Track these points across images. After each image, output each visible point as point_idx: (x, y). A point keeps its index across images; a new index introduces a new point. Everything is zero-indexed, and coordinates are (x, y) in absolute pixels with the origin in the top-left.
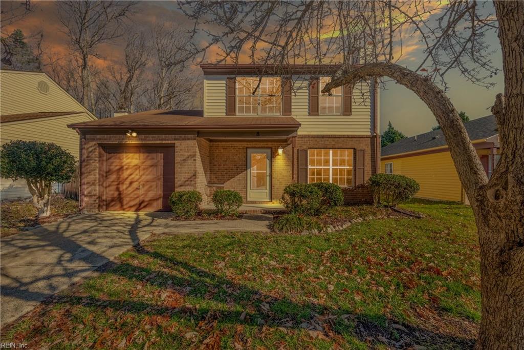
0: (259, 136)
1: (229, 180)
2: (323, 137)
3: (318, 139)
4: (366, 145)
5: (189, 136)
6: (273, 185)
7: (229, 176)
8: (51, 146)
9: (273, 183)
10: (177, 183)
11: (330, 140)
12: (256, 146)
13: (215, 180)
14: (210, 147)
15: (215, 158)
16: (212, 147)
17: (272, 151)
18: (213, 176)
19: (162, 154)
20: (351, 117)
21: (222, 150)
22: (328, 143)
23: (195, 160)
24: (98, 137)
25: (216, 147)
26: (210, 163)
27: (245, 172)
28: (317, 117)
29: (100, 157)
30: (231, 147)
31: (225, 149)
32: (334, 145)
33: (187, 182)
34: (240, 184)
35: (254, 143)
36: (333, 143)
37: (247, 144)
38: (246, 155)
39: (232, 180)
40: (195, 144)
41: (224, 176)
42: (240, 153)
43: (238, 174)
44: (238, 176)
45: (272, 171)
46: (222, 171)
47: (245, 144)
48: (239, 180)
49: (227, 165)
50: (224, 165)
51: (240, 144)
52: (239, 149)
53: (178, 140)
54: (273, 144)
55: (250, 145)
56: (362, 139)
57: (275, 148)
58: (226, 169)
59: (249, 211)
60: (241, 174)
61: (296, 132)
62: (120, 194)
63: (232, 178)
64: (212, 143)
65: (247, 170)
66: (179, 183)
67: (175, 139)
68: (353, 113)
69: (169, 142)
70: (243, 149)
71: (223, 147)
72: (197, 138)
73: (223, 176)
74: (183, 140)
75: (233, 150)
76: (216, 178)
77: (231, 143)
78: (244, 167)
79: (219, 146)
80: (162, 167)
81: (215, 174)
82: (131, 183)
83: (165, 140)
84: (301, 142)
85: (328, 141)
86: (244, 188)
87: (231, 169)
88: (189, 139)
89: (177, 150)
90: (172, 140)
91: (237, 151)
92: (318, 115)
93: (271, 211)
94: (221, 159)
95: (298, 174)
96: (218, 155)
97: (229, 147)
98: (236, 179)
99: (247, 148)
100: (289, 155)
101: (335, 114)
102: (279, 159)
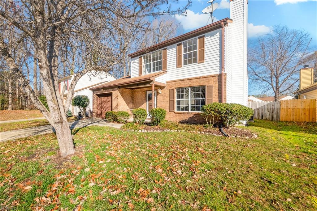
1: (139, 107)
2: (183, 80)
4: (214, 82)
7: (139, 105)
8: (84, 96)
11: (188, 81)
13: (134, 107)
15: (134, 97)
18: (133, 105)
20: (204, 63)
22: (187, 83)
24: (96, 92)
28: (181, 68)
29: (97, 99)
31: (138, 92)
32: (191, 84)
33: (115, 108)
35: (149, 88)
36: (190, 83)
38: (146, 94)
41: (137, 105)
42: (143, 94)
43: (142, 104)
44: (142, 106)
45: (157, 103)
47: (145, 89)
49: (138, 100)
52: (143, 91)
54: (157, 88)
56: (210, 78)
58: (138, 102)
60: (144, 105)
62: (101, 112)
64: (133, 90)
65: (146, 102)
67: (113, 91)
68: (205, 61)
72: (119, 89)
74: (115, 90)
77: (140, 89)
78: (145, 101)
79: (135, 91)
82: (104, 108)
83: (110, 91)
84: (171, 85)
85: (186, 82)
87: (140, 102)
89: (113, 95)
92: (182, 67)
94: (136, 97)
99: (146, 91)
100: (165, 93)
101: (192, 64)
102: (160, 96)
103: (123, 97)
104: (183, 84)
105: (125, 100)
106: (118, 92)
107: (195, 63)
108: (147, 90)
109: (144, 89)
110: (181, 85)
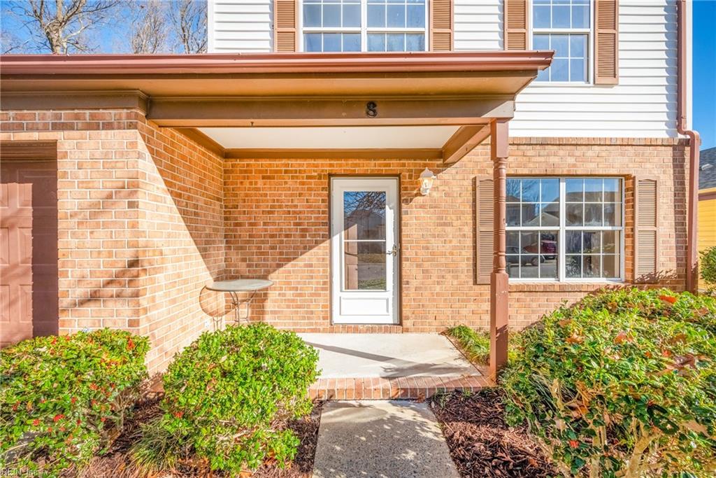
0: (374, 116)
1: (279, 266)
2: (544, 143)
3: (530, 151)
4: (661, 167)
5: (111, 114)
6: (404, 280)
7: (281, 253)
9: (403, 274)
10: (66, 294)
12: (358, 170)
13: (243, 267)
14: (226, 171)
15: (241, 204)
16: (232, 172)
17: (400, 183)
18: (235, 257)
19: (29, 186)
20: (615, 89)
21: (260, 183)
22: (558, 162)
23: (132, 205)
25: (241, 172)
26: (226, 219)
27: (327, 244)
30: (286, 172)
31: (269, 178)
34: (312, 277)
35: (351, 161)
36: (571, 160)
37: (331, 165)
38: (329, 195)
39: (288, 267)
40: (133, 144)
41: (267, 253)
42: (309, 189)
43: (307, 248)
44: (306, 256)
45: (400, 242)
46: (263, 242)
47: (324, 166)
48: (311, 266)
49: (274, 224)
50: (265, 224)
51: (308, 165)
52: (308, 177)
53: (69, 127)
54: (404, 165)
55: (341, 165)
56: (649, 149)
57: (410, 177)
58: (272, 236)
59: (339, 390)
60: (314, 250)
61: (509, 104)
63: (289, 260)
64: (230, 163)
65: (330, 236)
66: (79, 292)
67: (56, 127)
68: (621, 81)
69: (35, 136)
70: (320, 178)
71: (260, 172)
72: (147, 124)
73: (262, 254)
74: (90, 127)
75: (290, 181)
76: (244, 260)
77: (284, 161)
78: (323, 230)
79: (251, 172)
80: (28, 233)
81: (242, 248)
83: (20, 128)
85: (554, 154)
86: (323, 289)
87: (287, 236)
88: (108, 126)
89: (63, 166)
90: (45, 129)
91: (303, 183)
93: (424, 390)
94: (257, 207)
95: (475, 248)
96: (247, 195)
97: (280, 171)
98: (302, 263)
99: (330, 175)
100: (447, 195)
101: (570, 83)
102: (422, 207)
103: (177, 196)
104: (542, 159)
105: (190, 217)
106: (142, 146)
107: (582, 83)
108: (336, 169)
109: (320, 162)
110: (531, 165)
